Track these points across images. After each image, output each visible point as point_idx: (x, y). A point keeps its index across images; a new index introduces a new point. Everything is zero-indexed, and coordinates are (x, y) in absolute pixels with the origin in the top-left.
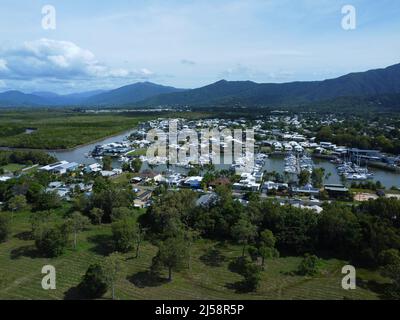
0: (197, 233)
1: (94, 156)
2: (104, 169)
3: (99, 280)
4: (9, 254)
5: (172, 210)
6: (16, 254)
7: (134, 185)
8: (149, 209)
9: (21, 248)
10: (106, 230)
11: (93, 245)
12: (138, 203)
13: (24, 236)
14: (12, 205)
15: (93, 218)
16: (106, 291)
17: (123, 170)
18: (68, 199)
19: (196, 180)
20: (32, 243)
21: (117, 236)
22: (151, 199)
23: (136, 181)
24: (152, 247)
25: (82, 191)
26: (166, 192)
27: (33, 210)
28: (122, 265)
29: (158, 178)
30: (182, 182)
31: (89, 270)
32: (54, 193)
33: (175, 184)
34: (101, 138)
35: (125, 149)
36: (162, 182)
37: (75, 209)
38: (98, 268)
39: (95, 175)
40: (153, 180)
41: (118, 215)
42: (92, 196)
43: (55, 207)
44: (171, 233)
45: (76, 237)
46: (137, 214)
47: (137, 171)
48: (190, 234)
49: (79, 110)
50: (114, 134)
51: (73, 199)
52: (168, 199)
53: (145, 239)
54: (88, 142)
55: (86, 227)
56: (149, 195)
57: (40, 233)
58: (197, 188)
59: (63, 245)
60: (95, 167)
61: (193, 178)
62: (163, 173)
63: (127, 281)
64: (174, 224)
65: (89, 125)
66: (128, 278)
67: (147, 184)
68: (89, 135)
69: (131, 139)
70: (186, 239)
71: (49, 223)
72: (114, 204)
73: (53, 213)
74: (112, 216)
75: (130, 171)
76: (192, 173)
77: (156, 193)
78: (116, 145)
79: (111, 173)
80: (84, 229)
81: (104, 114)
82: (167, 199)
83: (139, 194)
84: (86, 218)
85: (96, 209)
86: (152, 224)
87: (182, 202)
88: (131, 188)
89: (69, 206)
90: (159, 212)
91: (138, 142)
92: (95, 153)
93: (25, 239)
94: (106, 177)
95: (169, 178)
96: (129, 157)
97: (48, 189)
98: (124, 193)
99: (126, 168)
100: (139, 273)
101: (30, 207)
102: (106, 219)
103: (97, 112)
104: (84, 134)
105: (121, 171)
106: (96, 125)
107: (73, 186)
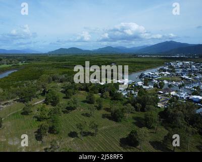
0: (196, 130)
1: (140, 78)
2: (144, 85)
3: (136, 139)
4: (101, 115)
5: (179, 112)
6: (104, 116)
7: (159, 95)
8: (166, 109)
9: (106, 114)
10: (141, 115)
11: (135, 121)
12: (160, 105)
13: (107, 109)
14: (104, 96)
15: (136, 108)
16: (138, 145)
17: (154, 87)
18: (126, 97)
19: (197, 98)
20: (110, 113)
21: (146, 119)
22: (167, 104)
23: (161, 93)
24: (165, 130)
25: (133, 94)
26: (176, 102)
27: (112, 100)
28: (148, 135)
29: (173, 93)
30: (188, 98)
31: (132, 132)
32: (121, 93)
33: (183, 98)
34: (144, 69)
35: (156, 76)
36: (175, 96)
37: (129, 102)
38: (136, 132)
39: (139, 87)
40: (170, 94)
41: (148, 109)
42: (137, 97)
43: (121, 100)
44: (177, 125)
45: (128, 115)
46: (159, 111)
47: (161, 88)
48: (190, 129)
49: (135, 55)
50: (151, 68)
51: (129, 97)
52: (178, 106)
53: (162, 125)
54: (138, 71)
55: (132, 111)
56: (167, 102)
57: (113, 110)
58: (197, 103)
59: (121, 117)
60: (140, 83)
61: (195, 97)
62: (176, 91)
63: (149, 144)
64: (180, 121)
65: (139, 62)
66: (150, 142)
67: (166, 96)
68: (139, 67)
69: (159, 71)
70: (187, 131)
71: (117, 106)
72: (147, 103)
73: (119, 102)
74: (145, 109)
75: (158, 87)
76: (195, 93)
77: (171, 101)
78: (151, 74)
79: (147, 87)
80: (132, 113)
81: (147, 57)
82: (176, 106)
83: (161, 100)
84: (133, 107)
85: (138, 104)
86: (167, 118)
87: (186, 109)
88: (157, 96)
89: (127, 100)
90: (171, 112)
91: (163, 73)
92: (141, 77)
93: (108, 111)
94: (145, 89)
95: (179, 94)
96: (158, 80)
97: (118, 91)
98: (153, 99)
99: (155, 86)
100: (156, 141)
101: (110, 98)
102: (143, 110)
103: (143, 56)
104: (137, 67)
105: (153, 87)
106: (143, 63)
107: (129, 91)
